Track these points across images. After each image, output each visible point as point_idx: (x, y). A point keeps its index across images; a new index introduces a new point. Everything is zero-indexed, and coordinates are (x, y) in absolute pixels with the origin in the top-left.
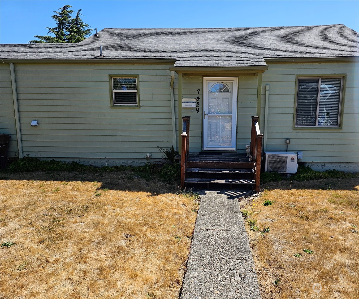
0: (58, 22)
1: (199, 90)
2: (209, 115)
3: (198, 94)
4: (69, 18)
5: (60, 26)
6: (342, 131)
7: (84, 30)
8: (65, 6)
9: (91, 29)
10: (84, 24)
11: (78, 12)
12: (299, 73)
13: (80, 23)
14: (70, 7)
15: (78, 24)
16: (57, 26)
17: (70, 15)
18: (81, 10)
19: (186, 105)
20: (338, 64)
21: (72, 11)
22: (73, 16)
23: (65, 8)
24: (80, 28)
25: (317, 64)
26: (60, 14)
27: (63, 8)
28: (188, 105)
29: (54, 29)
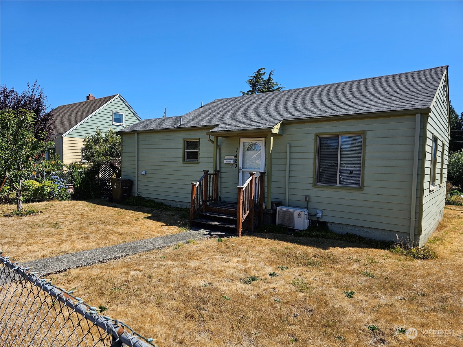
0: (251, 85)
1: (237, 149)
2: (243, 170)
3: (236, 152)
4: (262, 80)
5: (253, 89)
6: (363, 192)
7: (274, 89)
8: (259, 70)
9: (281, 87)
10: (274, 83)
11: (271, 73)
12: (317, 132)
13: (271, 82)
14: (264, 69)
15: (269, 84)
16: (251, 89)
17: (263, 77)
18: (273, 70)
19: (227, 162)
20: (356, 121)
21: (264, 73)
22: (265, 77)
23: (258, 72)
24: (270, 88)
25: (335, 122)
26: (254, 77)
27: (258, 71)
28: (228, 162)
29: (248, 91)
